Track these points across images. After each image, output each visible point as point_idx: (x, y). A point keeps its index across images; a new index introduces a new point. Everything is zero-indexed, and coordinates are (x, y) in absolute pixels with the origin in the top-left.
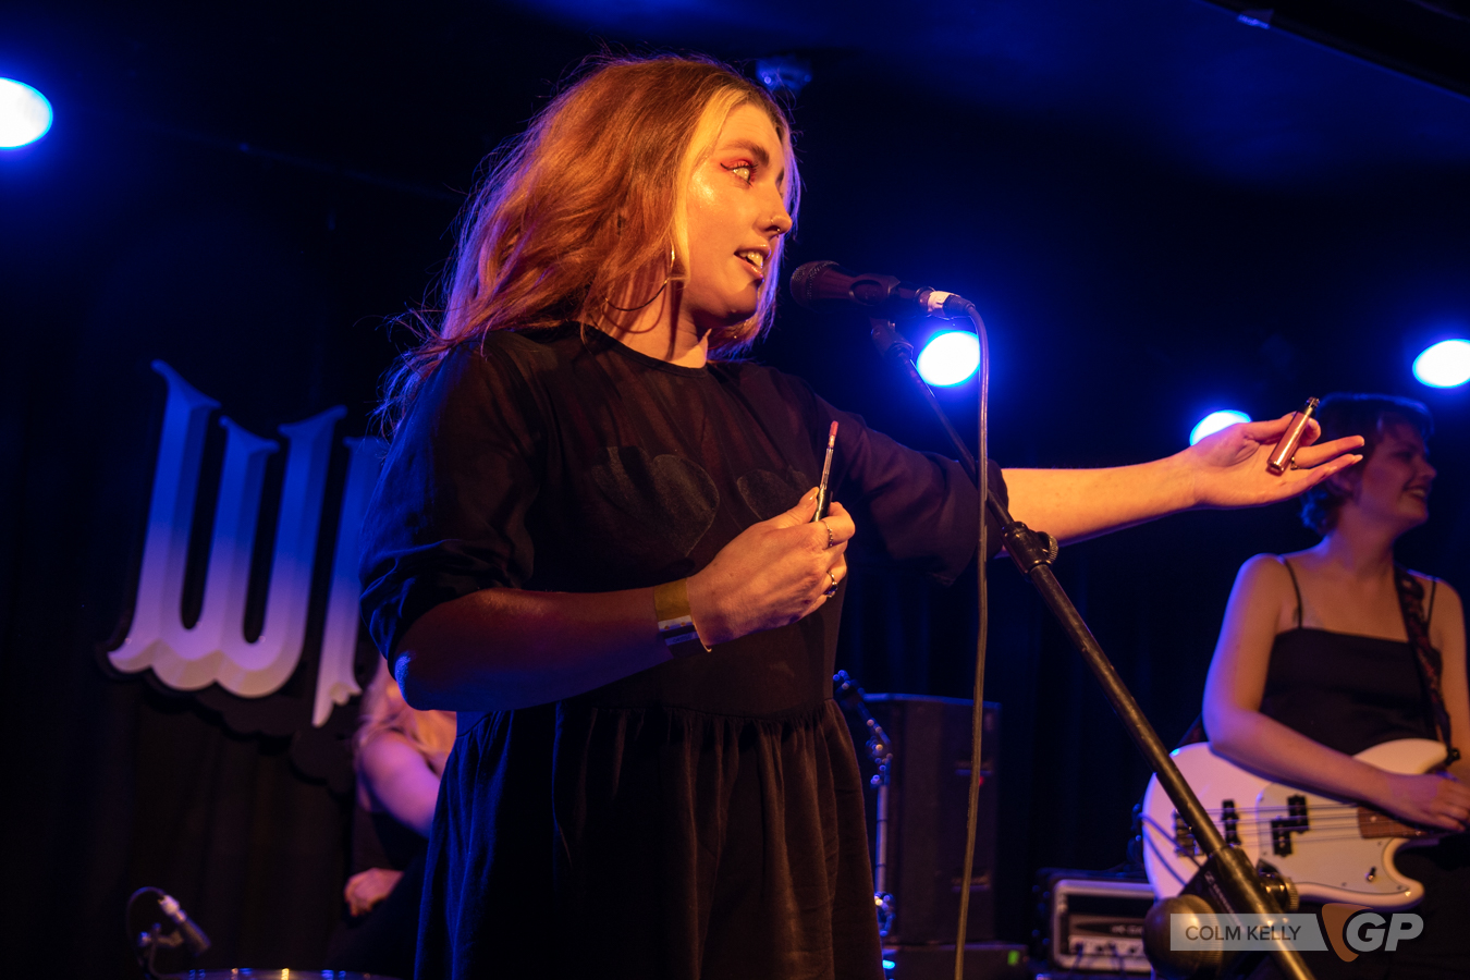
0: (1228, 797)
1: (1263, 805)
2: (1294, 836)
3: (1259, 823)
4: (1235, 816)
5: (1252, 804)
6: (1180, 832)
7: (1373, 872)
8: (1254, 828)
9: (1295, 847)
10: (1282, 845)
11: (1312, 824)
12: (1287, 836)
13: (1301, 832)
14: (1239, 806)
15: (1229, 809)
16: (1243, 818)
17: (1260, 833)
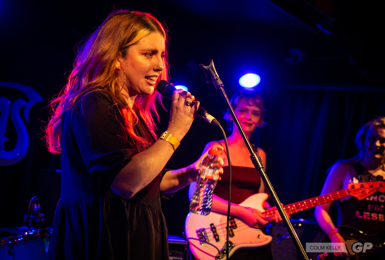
0: (211, 223)
1: (222, 223)
2: (234, 230)
3: (222, 229)
4: (215, 228)
5: (219, 223)
6: (200, 237)
7: (259, 235)
8: (221, 231)
9: (235, 234)
10: (231, 234)
11: (238, 225)
12: (232, 231)
13: (235, 229)
14: (215, 225)
15: (213, 226)
16: (217, 228)
17: (223, 232)
